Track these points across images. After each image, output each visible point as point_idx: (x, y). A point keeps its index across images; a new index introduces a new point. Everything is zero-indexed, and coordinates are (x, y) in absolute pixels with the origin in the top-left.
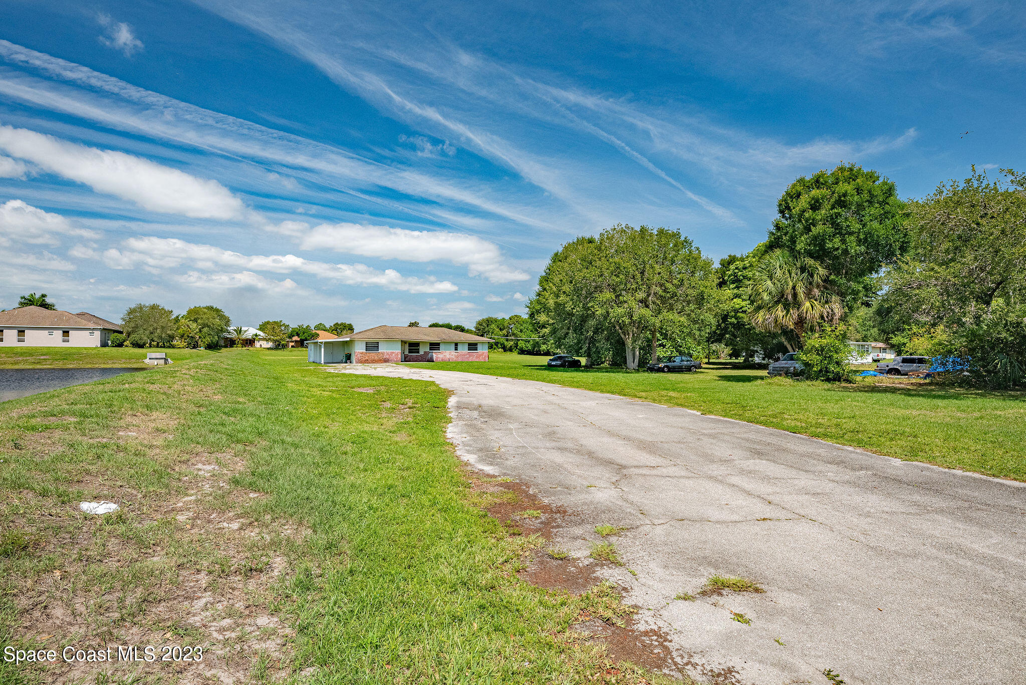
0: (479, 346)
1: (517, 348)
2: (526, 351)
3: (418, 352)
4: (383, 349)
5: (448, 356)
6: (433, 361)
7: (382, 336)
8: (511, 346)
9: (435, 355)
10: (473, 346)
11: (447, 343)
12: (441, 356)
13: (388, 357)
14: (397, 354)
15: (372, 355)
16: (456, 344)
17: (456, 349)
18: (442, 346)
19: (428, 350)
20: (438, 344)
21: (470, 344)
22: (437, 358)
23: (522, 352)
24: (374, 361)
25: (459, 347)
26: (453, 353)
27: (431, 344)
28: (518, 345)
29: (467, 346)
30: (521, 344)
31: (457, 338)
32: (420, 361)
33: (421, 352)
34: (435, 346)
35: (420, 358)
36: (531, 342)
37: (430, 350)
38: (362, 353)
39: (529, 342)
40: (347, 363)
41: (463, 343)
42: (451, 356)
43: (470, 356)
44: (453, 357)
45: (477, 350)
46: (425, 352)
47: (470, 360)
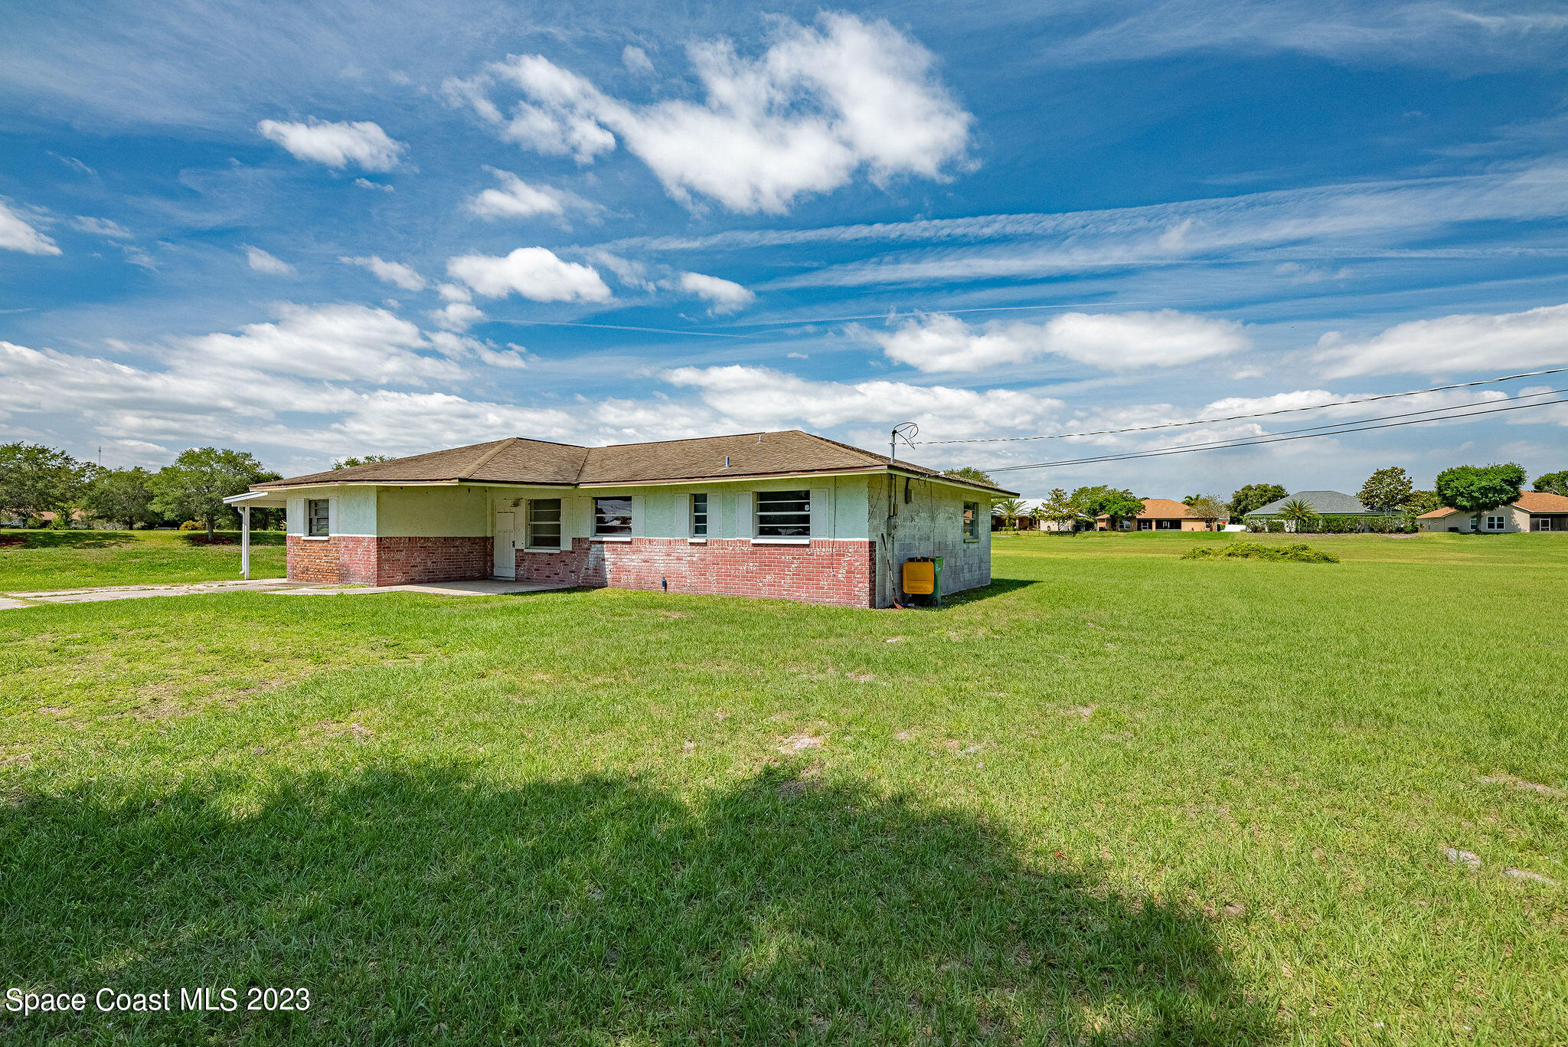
0: (818, 511)
3: (556, 542)
4: (338, 528)
5: (661, 565)
6: (601, 586)
9: (613, 557)
11: (659, 493)
12: (633, 563)
13: (346, 558)
14: (368, 549)
15: (316, 548)
16: (699, 501)
17: (700, 525)
18: (639, 513)
19: (588, 529)
20: (628, 501)
21: (766, 500)
22: (618, 571)
24: (319, 576)
25: (714, 512)
26: (686, 545)
27: (601, 504)
29: (746, 513)
32: (562, 583)
33: (567, 541)
35: (561, 569)
37: (597, 527)
41: (733, 490)
42: (674, 565)
43: (766, 566)
44: (684, 568)
45: (805, 532)
46: (577, 541)
47: (765, 592)
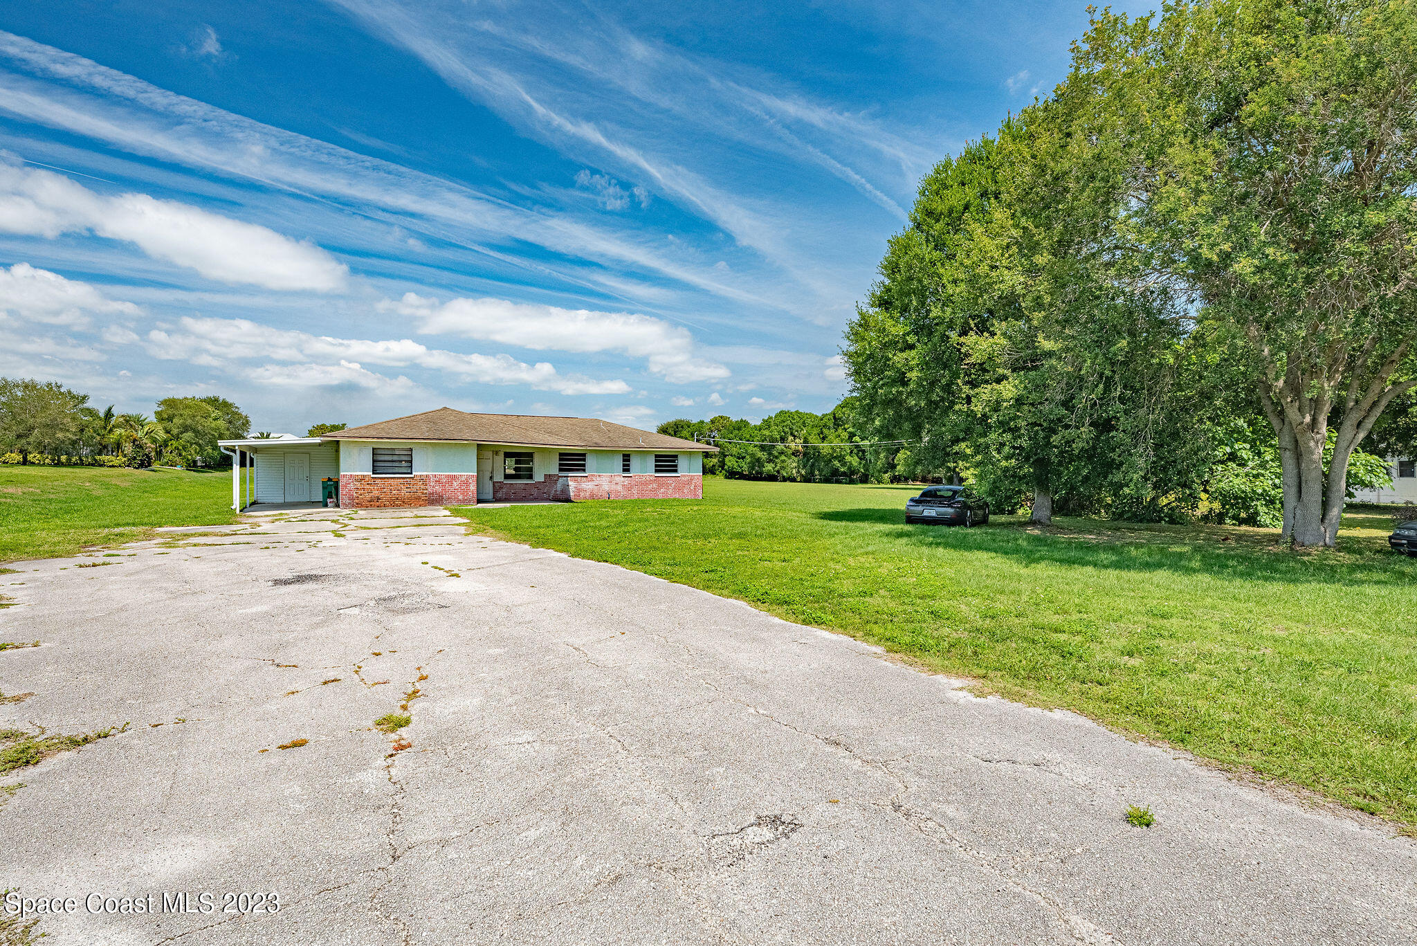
0: (682, 463)
1: (723, 469)
2: (738, 473)
3: (531, 477)
4: (425, 467)
5: (605, 487)
6: (568, 500)
7: (424, 430)
8: (714, 466)
9: (574, 484)
10: (666, 463)
11: (604, 453)
12: (588, 486)
13: (438, 489)
14: (467, 483)
15: (393, 483)
16: (627, 458)
17: (626, 469)
18: (590, 462)
19: (554, 470)
20: (582, 456)
21: (658, 458)
22: (579, 490)
23: (732, 475)
24: (398, 503)
25: (635, 463)
26: (620, 478)
27: (563, 456)
28: (724, 464)
29: (651, 463)
30: (730, 462)
31: (628, 442)
32: (536, 500)
33: (539, 477)
34: (572, 461)
35: (535, 492)
36: (748, 459)
37: (561, 470)
38: (362, 479)
39: (743, 458)
40: (326, 505)
41: (643, 453)
42: (614, 487)
43: (660, 486)
44: (619, 488)
45: (676, 471)
46: (548, 477)
47: (661, 496)
